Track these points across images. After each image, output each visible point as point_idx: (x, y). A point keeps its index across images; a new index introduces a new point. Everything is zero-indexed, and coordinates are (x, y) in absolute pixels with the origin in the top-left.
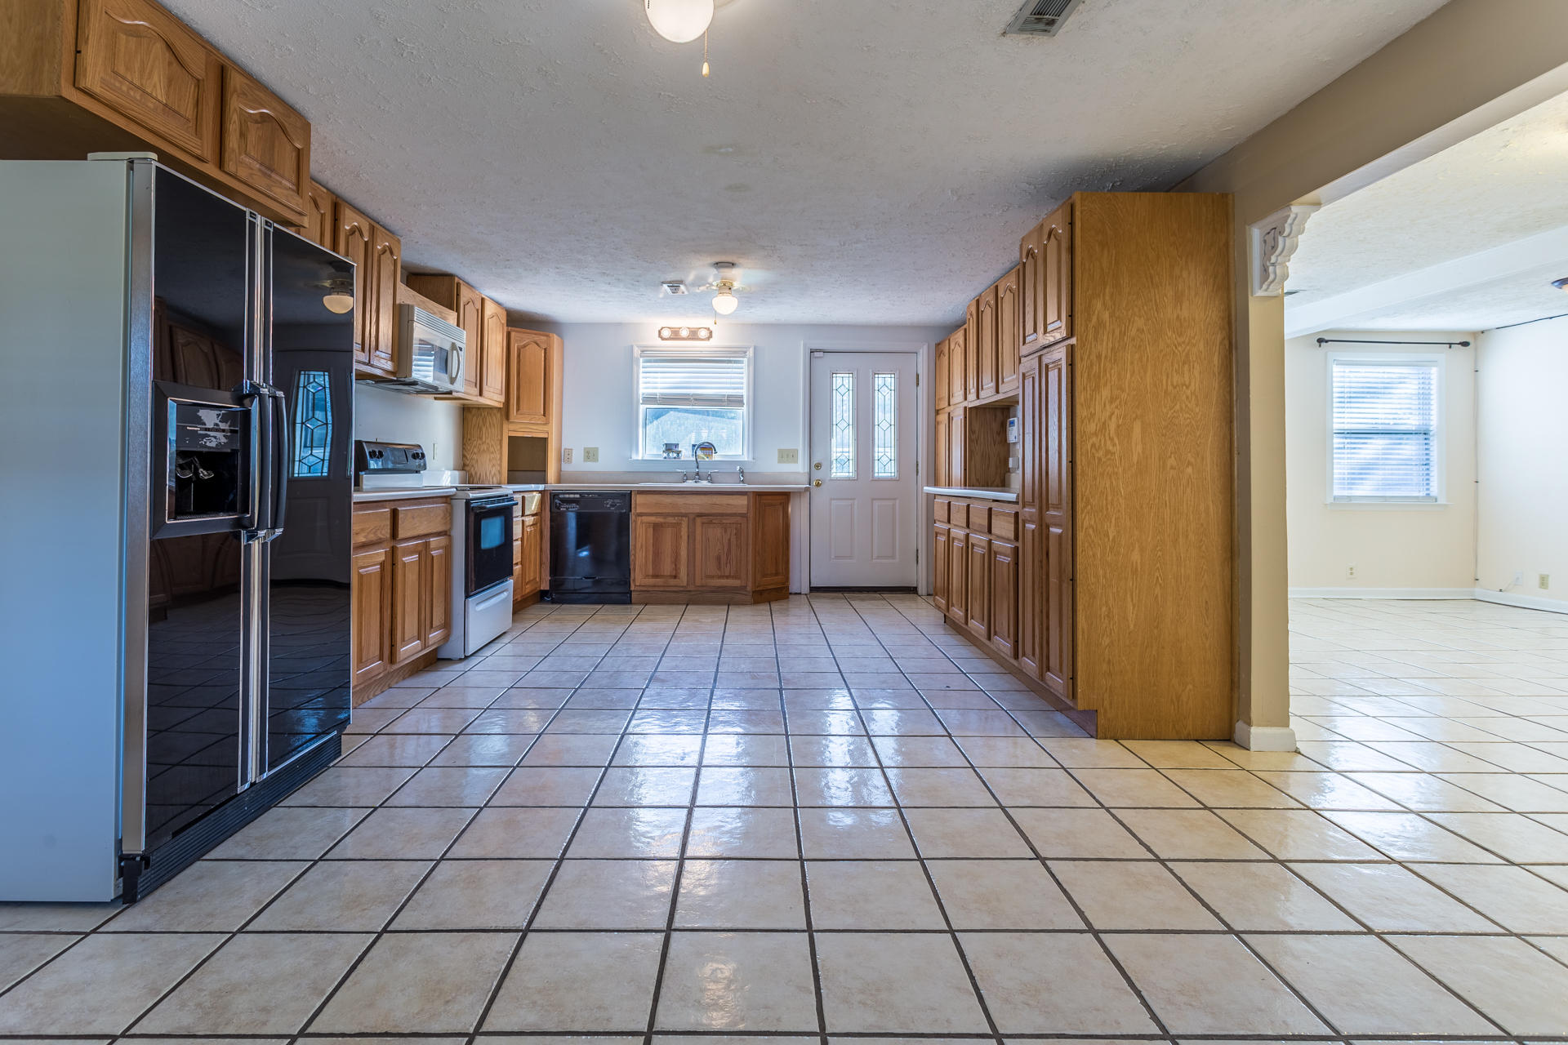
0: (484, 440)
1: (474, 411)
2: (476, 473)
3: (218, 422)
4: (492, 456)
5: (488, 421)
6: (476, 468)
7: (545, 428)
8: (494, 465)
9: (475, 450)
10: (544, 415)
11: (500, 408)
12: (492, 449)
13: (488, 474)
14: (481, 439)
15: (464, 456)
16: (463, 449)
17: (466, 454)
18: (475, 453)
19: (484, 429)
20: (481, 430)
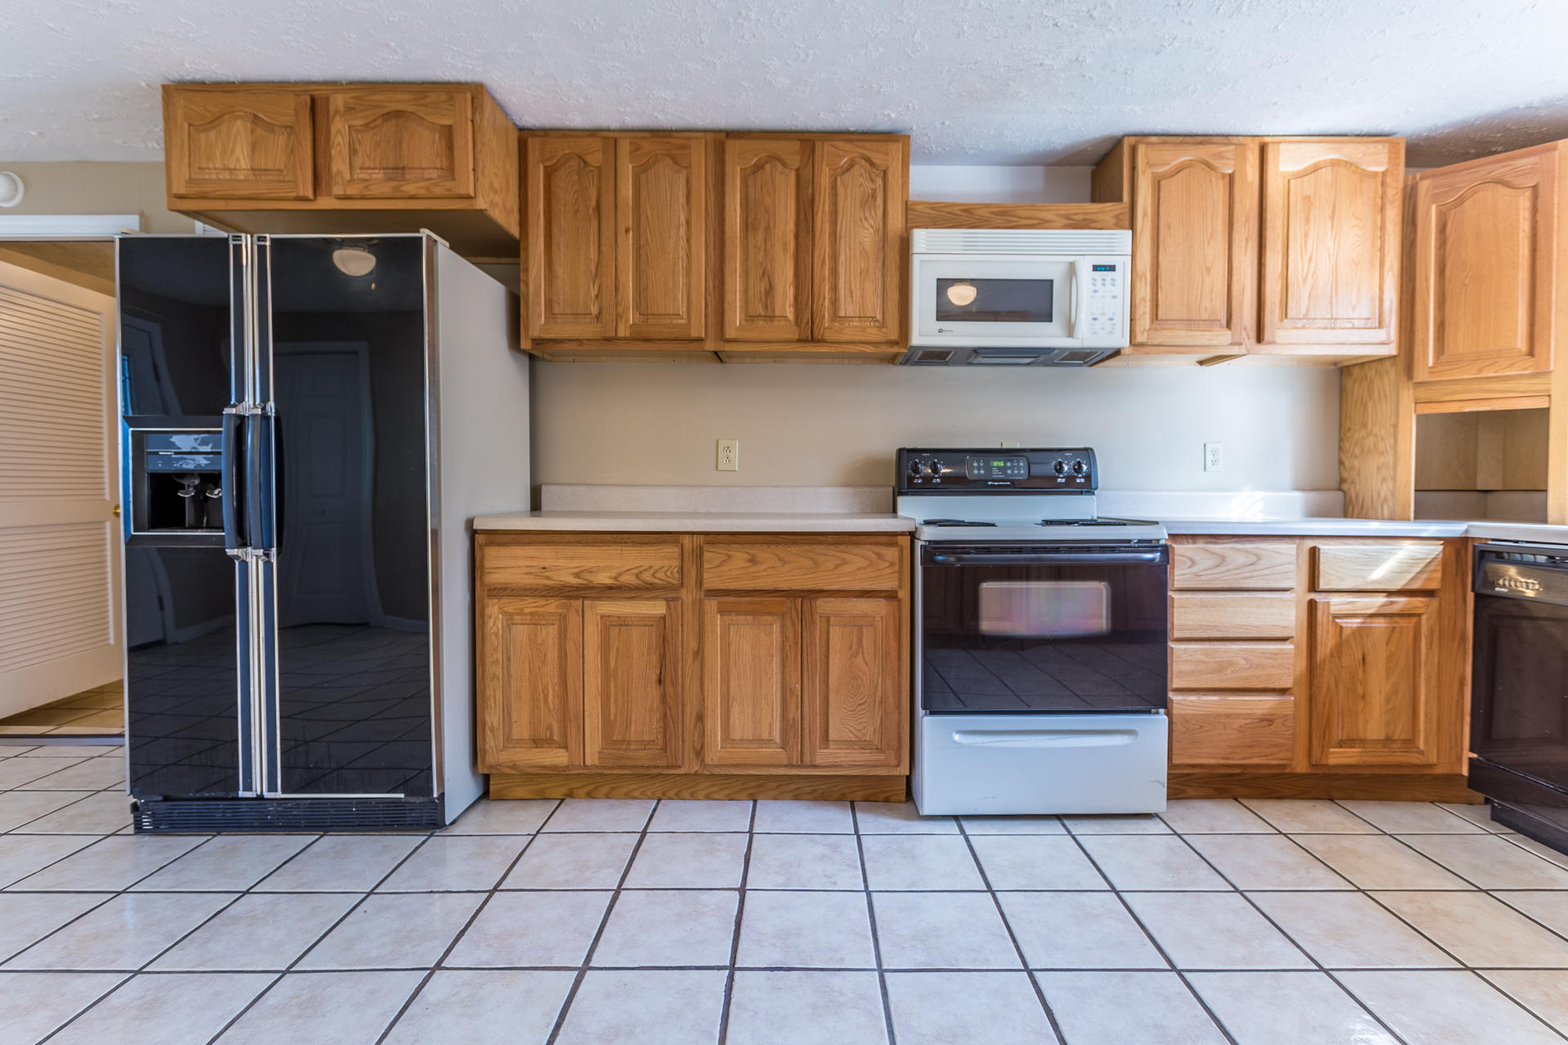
0: (1369, 428)
1: (1356, 372)
2: (1357, 497)
3: (196, 445)
4: (1382, 460)
5: (1376, 385)
6: (1358, 486)
7: (1537, 385)
8: (1384, 480)
9: (1357, 450)
10: (1531, 353)
11: (1394, 357)
12: (1381, 446)
13: (1375, 498)
14: (1365, 426)
15: (1341, 463)
16: (1340, 448)
17: (1344, 460)
18: (1356, 457)
19: (1370, 405)
20: (1365, 406)
